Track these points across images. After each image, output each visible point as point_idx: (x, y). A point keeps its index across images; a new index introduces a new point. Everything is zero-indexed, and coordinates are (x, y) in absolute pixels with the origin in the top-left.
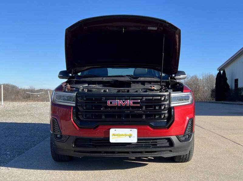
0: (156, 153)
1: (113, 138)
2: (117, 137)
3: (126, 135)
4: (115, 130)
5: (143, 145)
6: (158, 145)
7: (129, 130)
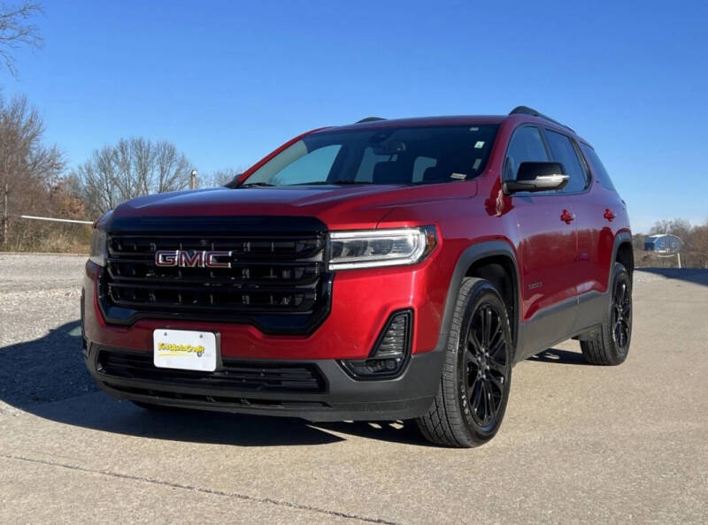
0: (280, 407)
1: (161, 355)
2: (169, 352)
3: (189, 349)
4: (166, 334)
5: (241, 379)
6: (284, 384)
7: (197, 334)
